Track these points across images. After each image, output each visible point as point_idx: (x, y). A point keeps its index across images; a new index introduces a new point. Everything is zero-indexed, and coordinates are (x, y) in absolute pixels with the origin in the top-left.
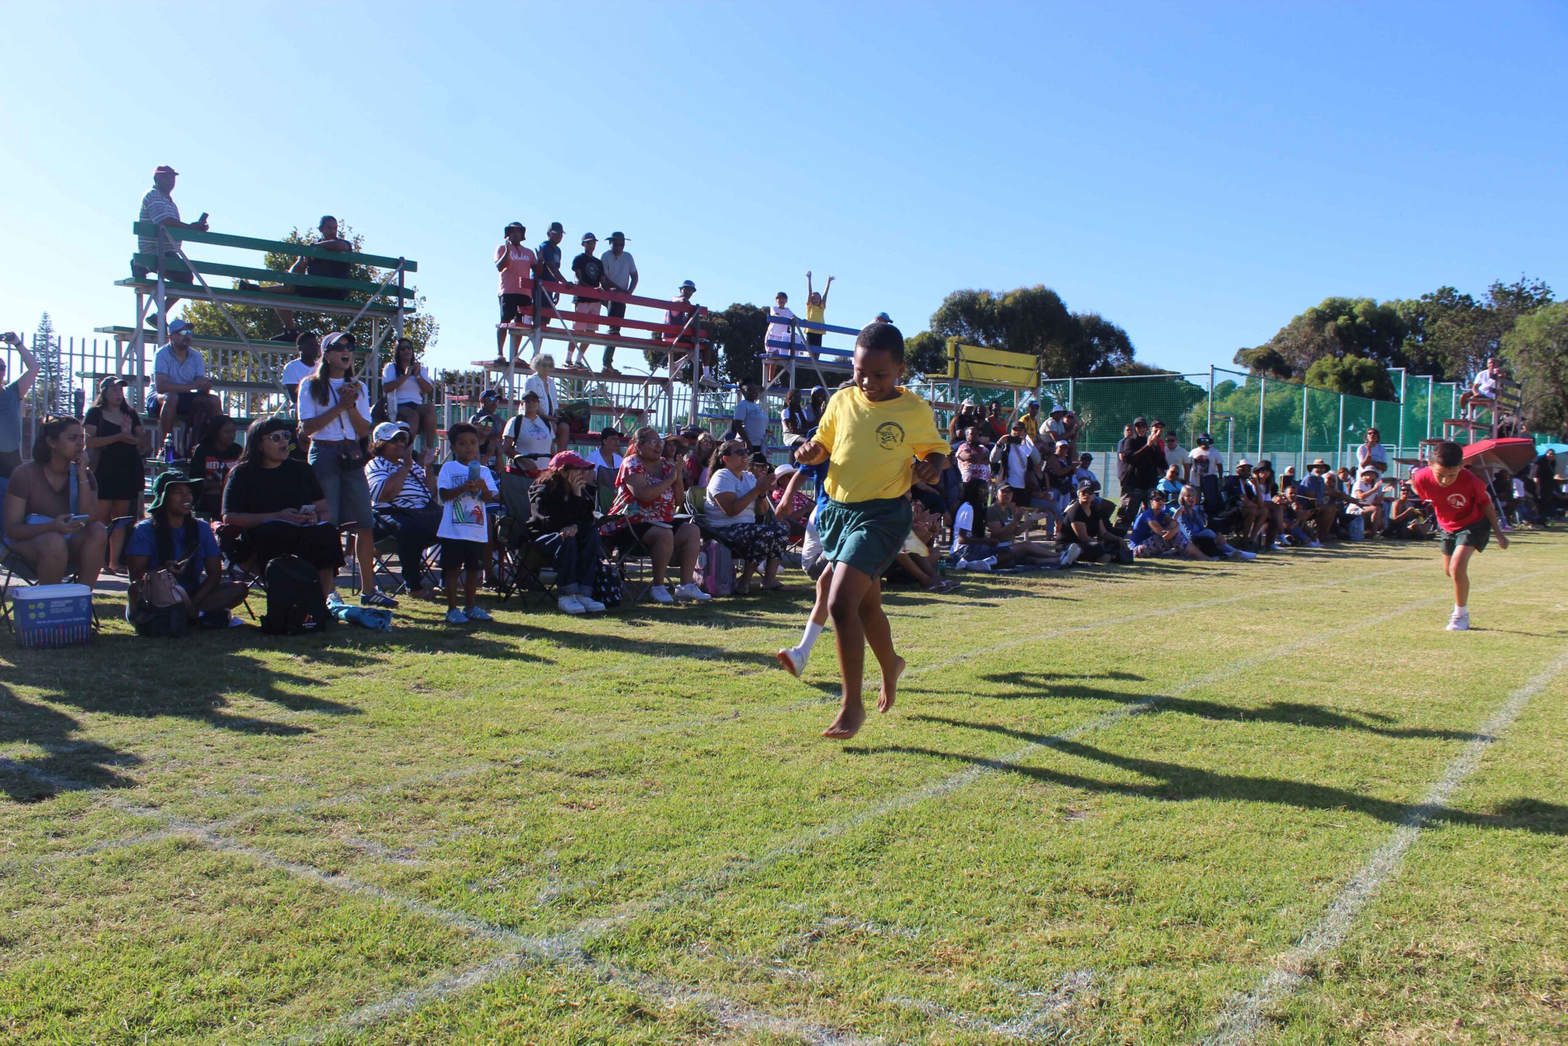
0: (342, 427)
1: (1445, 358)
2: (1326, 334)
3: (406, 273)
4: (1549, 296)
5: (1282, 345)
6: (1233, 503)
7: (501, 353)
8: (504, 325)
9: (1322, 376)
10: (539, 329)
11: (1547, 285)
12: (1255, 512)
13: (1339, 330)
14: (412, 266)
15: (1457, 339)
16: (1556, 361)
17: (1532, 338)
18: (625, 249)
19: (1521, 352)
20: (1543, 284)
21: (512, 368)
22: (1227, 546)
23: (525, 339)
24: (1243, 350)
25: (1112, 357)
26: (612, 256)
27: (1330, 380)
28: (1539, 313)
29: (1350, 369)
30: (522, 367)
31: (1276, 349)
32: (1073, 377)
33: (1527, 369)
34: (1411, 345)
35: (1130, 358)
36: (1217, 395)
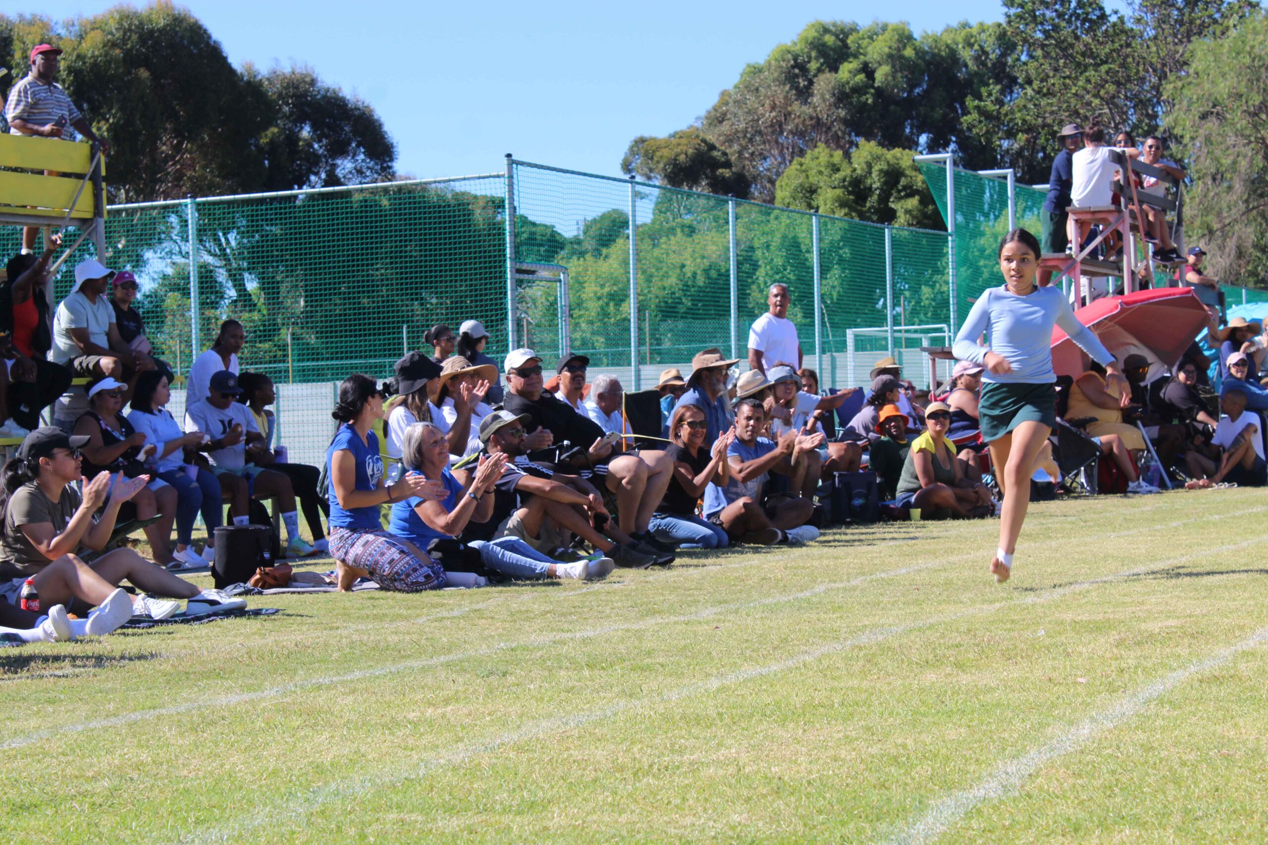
2: (815, 100)
5: (725, 127)
9: (810, 192)
13: (842, 96)
15: (1076, 95)
17: (1223, 88)
19: (1204, 116)
24: (642, 140)
25: (345, 166)
27: (827, 197)
28: (1233, 33)
29: (870, 173)
31: (711, 138)
32: (194, 197)
34: (985, 114)
35: (387, 172)
36: (589, 245)
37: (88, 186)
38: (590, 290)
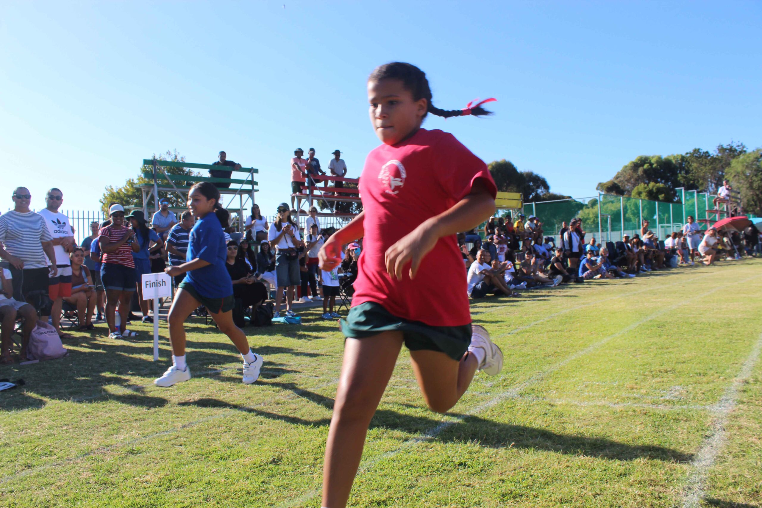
0: (287, 242)
1: (698, 181)
2: (639, 173)
3: (254, 174)
4: (745, 149)
6: (622, 253)
7: (293, 207)
8: (294, 195)
9: (639, 193)
10: (310, 196)
11: (744, 144)
12: (632, 257)
13: (645, 171)
14: (256, 171)
15: (704, 172)
16: (751, 179)
17: (739, 170)
18: (341, 158)
19: (735, 176)
20: (742, 144)
21: (298, 213)
22: (622, 272)
23: (303, 200)
24: (600, 184)
25: (539, 191)
26: (335, 161)
27: (644, 195)
28: (741, 158)
29: (652, 189)
30: (303, 212)
31: (616, 182)
32: (535, 202)
33: (738, 184)
34: (683, 176)
35: (548, 191)
36: (590, 205)
37: (520, 202)
38: (591, 216)
